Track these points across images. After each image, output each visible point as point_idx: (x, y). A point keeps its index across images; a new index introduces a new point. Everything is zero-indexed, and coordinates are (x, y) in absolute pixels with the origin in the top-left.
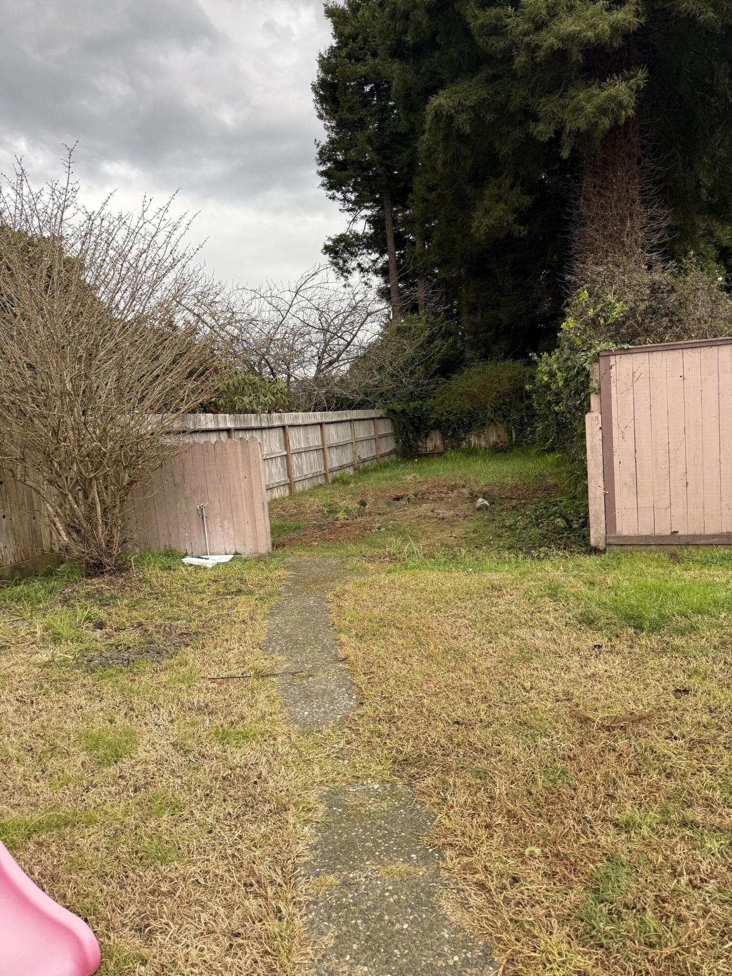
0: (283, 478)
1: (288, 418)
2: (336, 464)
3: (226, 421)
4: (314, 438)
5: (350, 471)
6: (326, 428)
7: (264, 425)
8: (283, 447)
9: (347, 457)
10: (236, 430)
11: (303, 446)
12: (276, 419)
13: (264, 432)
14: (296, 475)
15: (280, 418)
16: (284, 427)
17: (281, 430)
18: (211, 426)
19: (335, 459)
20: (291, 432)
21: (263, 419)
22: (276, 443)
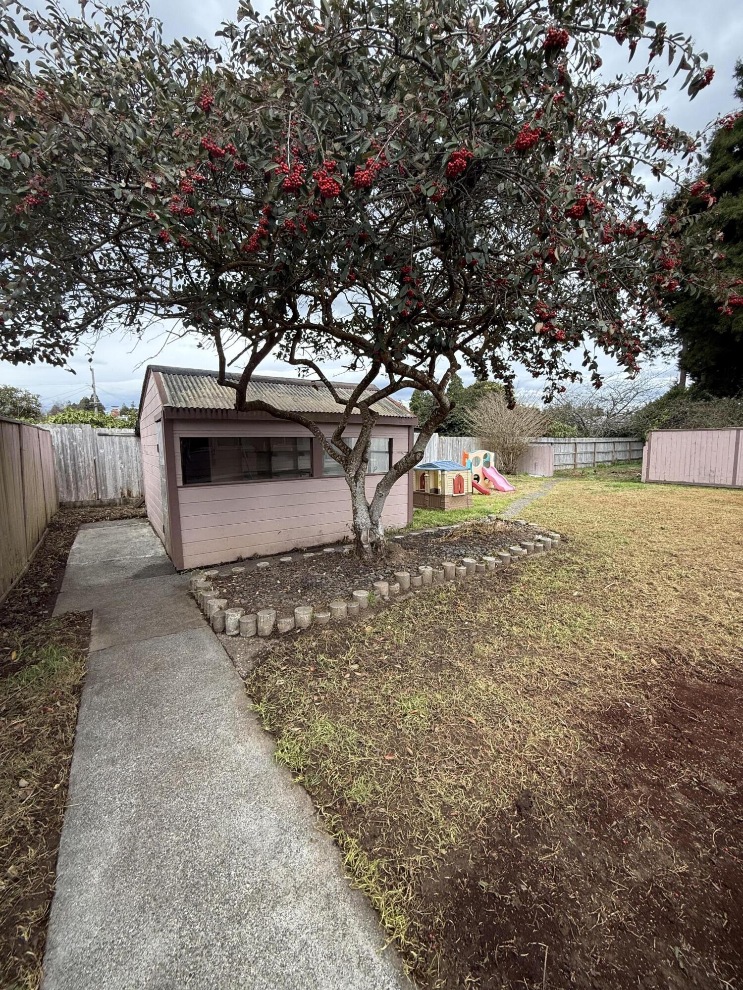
0: (573, 462)
1: (578, 440)
2: (600, 460)
3: (551, 440)
4: (590, 448)
5: (610, 464)
6: (597, 445)
7: (566, 442)
8: (574, 450)
9: (609, 457)
10: (554, 443)
11: (584, 451)
12: (572, 440)
13: (566, 444)
14: (578, 461)
15: (575, 440)
17: (574, 444)
19: (600, 458)
20: (578, 445)
21: (567, 440)
22: (570, 449)
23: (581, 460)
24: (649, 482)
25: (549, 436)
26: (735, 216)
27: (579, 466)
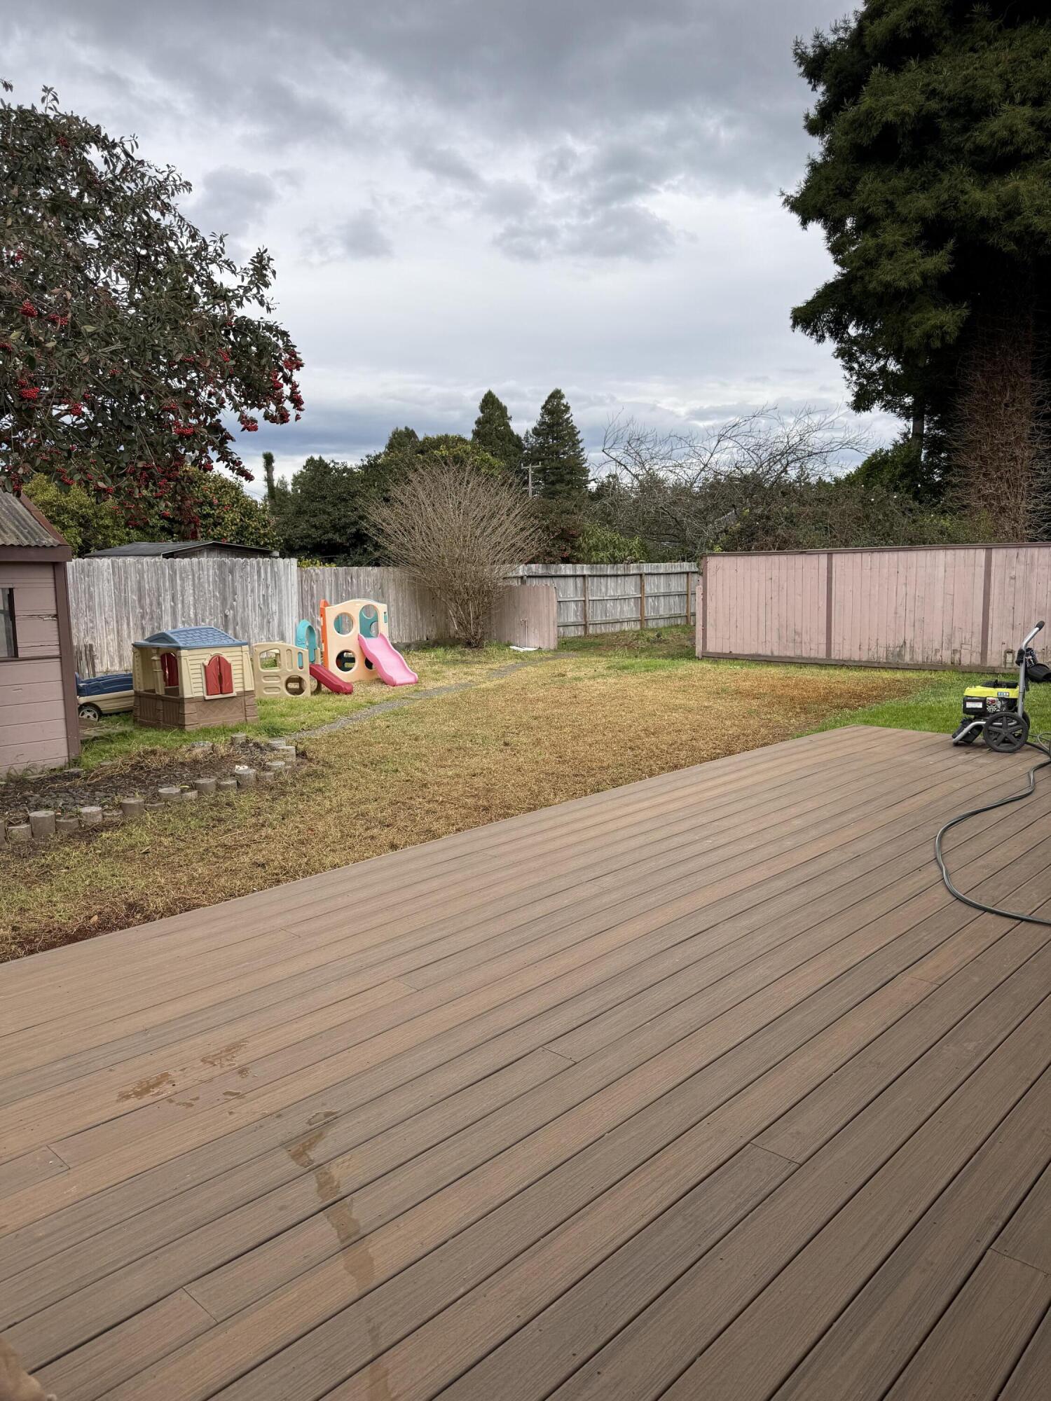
1: (647, 568)
7: (619, 573)
8: (639, 590)
10: (590, 576)
11: (662, 590)
12: (633, 568)
13: (619, 578)
14: (649, 613)
15: (639, 568)
16: (641, 575)
17: (638, 577)
18: (569, 572)
20: (648, 579)
21: (620, 569)
22: (630, 587)
23: (656, 609)
24: (707, 657)
25: (579, 561)
26: (890, 117)
27: (651, 624)
